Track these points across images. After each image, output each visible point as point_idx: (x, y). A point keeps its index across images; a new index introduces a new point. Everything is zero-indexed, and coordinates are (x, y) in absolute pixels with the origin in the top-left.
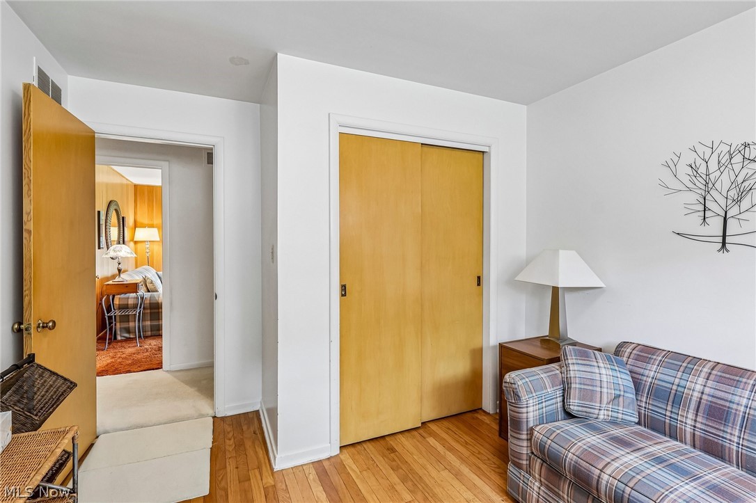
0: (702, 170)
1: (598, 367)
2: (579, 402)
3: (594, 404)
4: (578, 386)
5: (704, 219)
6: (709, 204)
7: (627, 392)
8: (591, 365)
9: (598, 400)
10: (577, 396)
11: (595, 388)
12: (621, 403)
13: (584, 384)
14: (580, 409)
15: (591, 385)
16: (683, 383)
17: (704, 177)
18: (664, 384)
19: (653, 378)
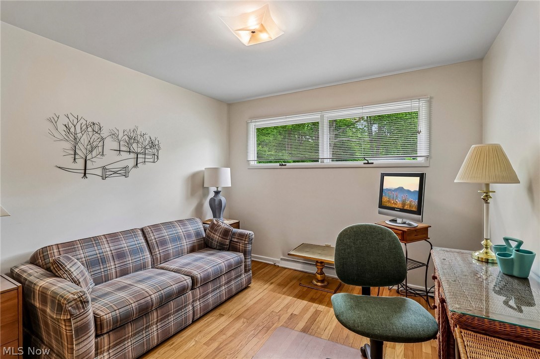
0: (72, 130)
5: (75, 159)
6: (77, 151)
16: (100, 251)
17: (74, 134)
18: (93, 257)
19: (85, 257)
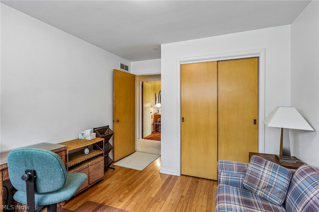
1: (264, 169)
2: (247, 182)
3: (255, 185)
4: (249, 174)
7: (277, 186)
8: (260, 167)
9: (258, 184)
10: (247, 179)
11: (257, 178)
12: (271, 191)
13: (252, 174)
14: (248, 185)
15: (256, 176)
